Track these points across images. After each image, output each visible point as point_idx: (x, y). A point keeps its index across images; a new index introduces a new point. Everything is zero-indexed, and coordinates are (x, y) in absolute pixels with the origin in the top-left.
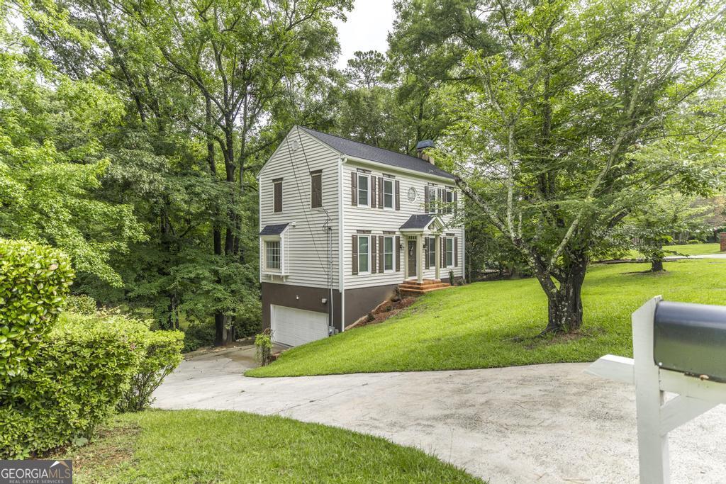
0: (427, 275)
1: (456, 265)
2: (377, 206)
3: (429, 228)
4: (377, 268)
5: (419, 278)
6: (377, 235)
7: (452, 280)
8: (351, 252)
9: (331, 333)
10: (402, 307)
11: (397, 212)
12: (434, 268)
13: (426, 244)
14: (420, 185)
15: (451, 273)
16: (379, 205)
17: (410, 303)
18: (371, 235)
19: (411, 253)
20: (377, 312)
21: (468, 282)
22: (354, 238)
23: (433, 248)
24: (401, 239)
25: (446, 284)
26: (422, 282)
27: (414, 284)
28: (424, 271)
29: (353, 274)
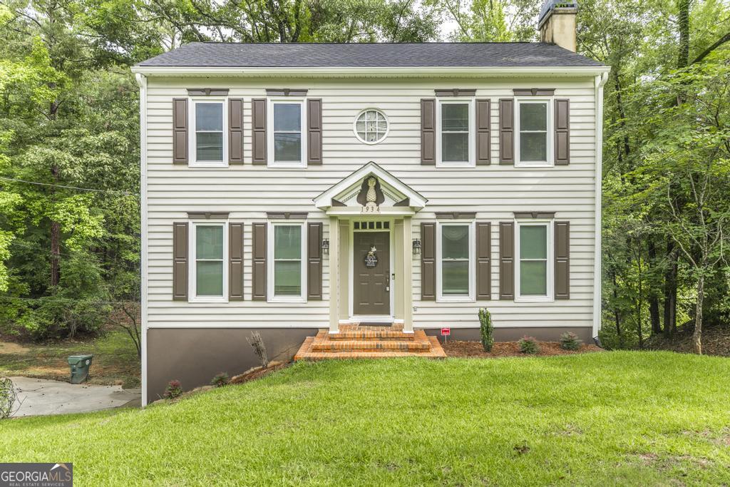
1: (561, 295)
2: (248, 161)
4: (247, 290)
6: (250, 222)
8: (170, 256)
11: (314, 167)
14: (403, 102)
15: (485, 316)
18: (227, 222)
22: (180, 232)
23: (462, 249)
24: (324, 228)
28: (415, 304)
29: (175, 299)
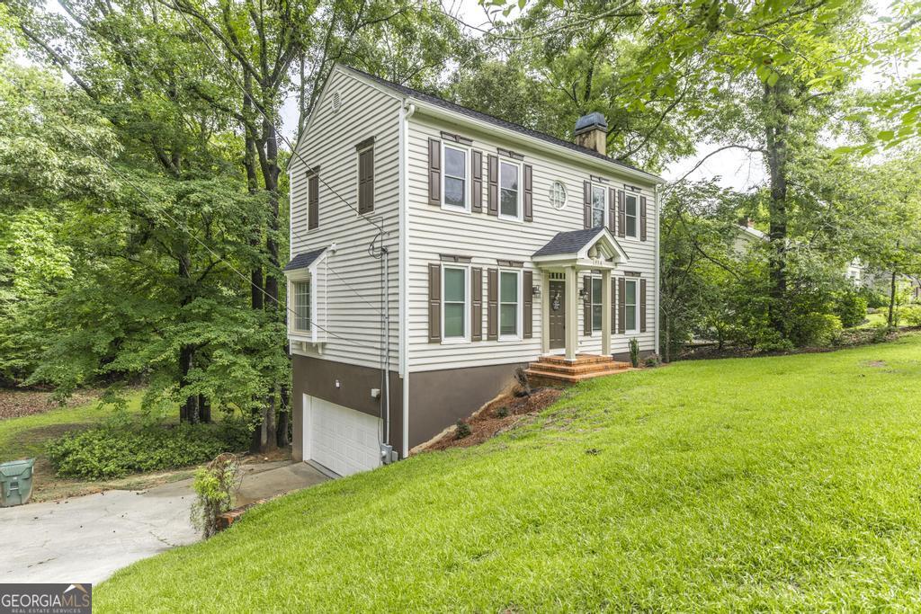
0: (585, 346)
1: (643, 329)
2: (485, 210)
3: (589, 254)
4: (485, 331)
5: (569, 352)
6: (485, 268)
7: (634, 357)
8: (426, 298)
9: (384, 457)
10: (529, 408)
11: (527, 224)
12: (600, 333)
13: (585, 289)
14: (575, 180)
15: (633, 343)
16: (489, 208)
17: (547, 401)
18: (470, 266)
19: (556, 305)
20: (482, 418)
21: (664, 361)
22: (433, 271)
23: (598, 296)
24: (534, 277)
25: (621, 364)
26: (574, 359)
27: (559, 363)
28: (580, 339)
29: (430, 342)
